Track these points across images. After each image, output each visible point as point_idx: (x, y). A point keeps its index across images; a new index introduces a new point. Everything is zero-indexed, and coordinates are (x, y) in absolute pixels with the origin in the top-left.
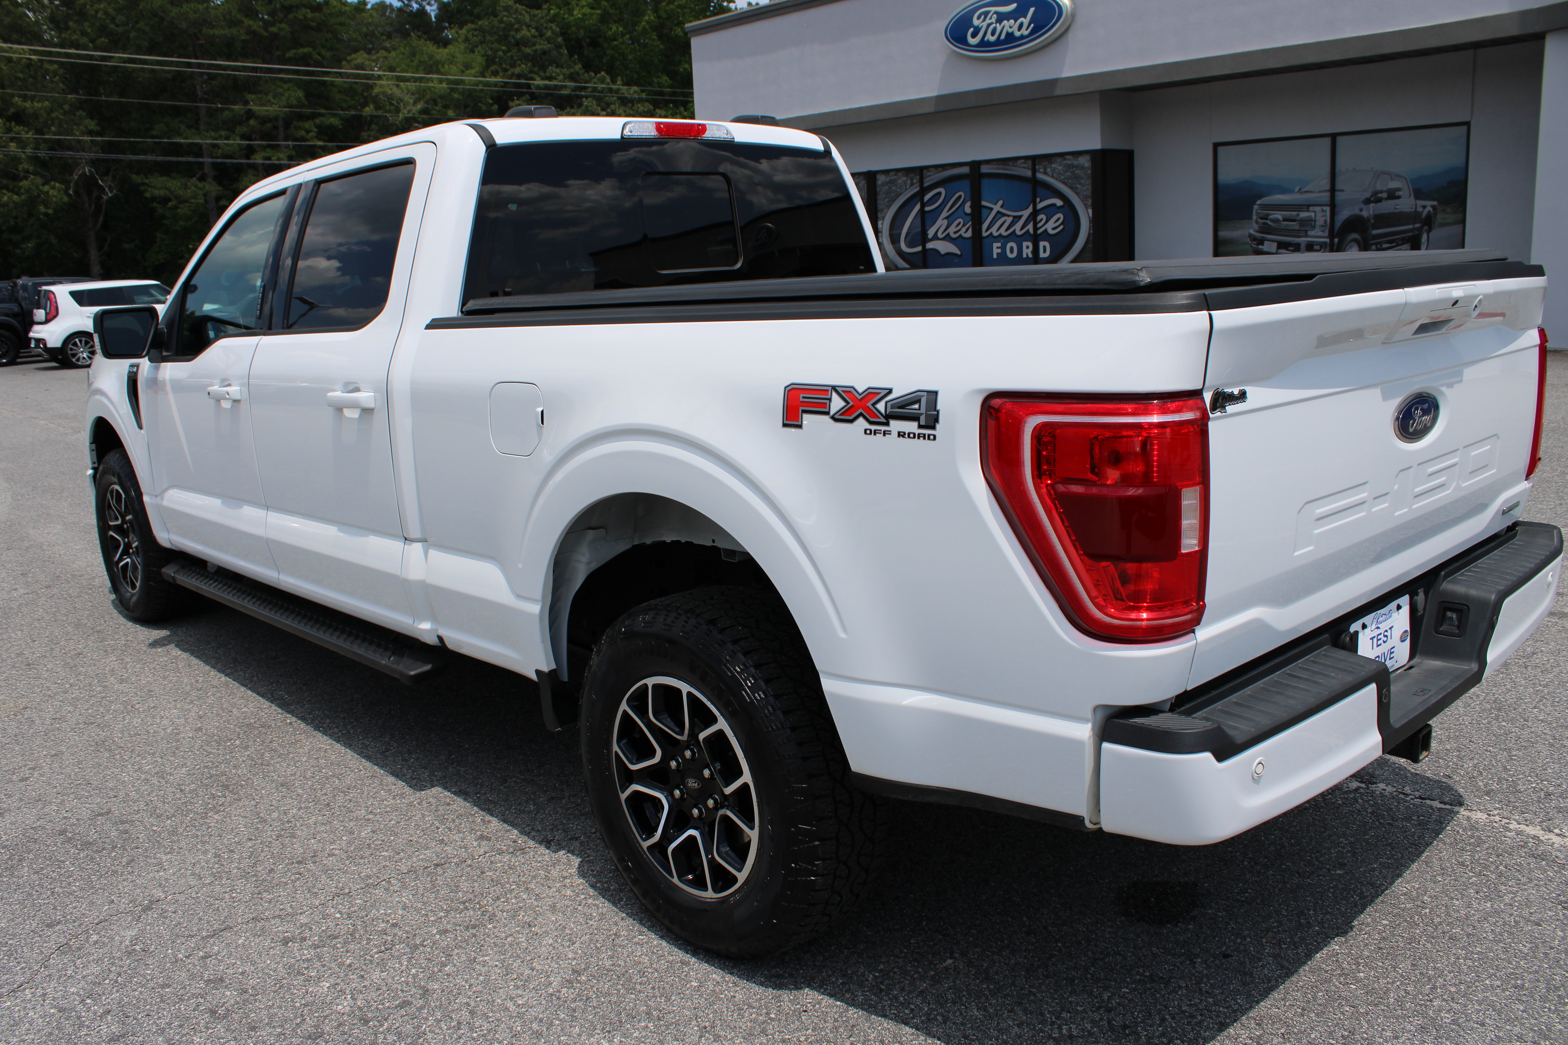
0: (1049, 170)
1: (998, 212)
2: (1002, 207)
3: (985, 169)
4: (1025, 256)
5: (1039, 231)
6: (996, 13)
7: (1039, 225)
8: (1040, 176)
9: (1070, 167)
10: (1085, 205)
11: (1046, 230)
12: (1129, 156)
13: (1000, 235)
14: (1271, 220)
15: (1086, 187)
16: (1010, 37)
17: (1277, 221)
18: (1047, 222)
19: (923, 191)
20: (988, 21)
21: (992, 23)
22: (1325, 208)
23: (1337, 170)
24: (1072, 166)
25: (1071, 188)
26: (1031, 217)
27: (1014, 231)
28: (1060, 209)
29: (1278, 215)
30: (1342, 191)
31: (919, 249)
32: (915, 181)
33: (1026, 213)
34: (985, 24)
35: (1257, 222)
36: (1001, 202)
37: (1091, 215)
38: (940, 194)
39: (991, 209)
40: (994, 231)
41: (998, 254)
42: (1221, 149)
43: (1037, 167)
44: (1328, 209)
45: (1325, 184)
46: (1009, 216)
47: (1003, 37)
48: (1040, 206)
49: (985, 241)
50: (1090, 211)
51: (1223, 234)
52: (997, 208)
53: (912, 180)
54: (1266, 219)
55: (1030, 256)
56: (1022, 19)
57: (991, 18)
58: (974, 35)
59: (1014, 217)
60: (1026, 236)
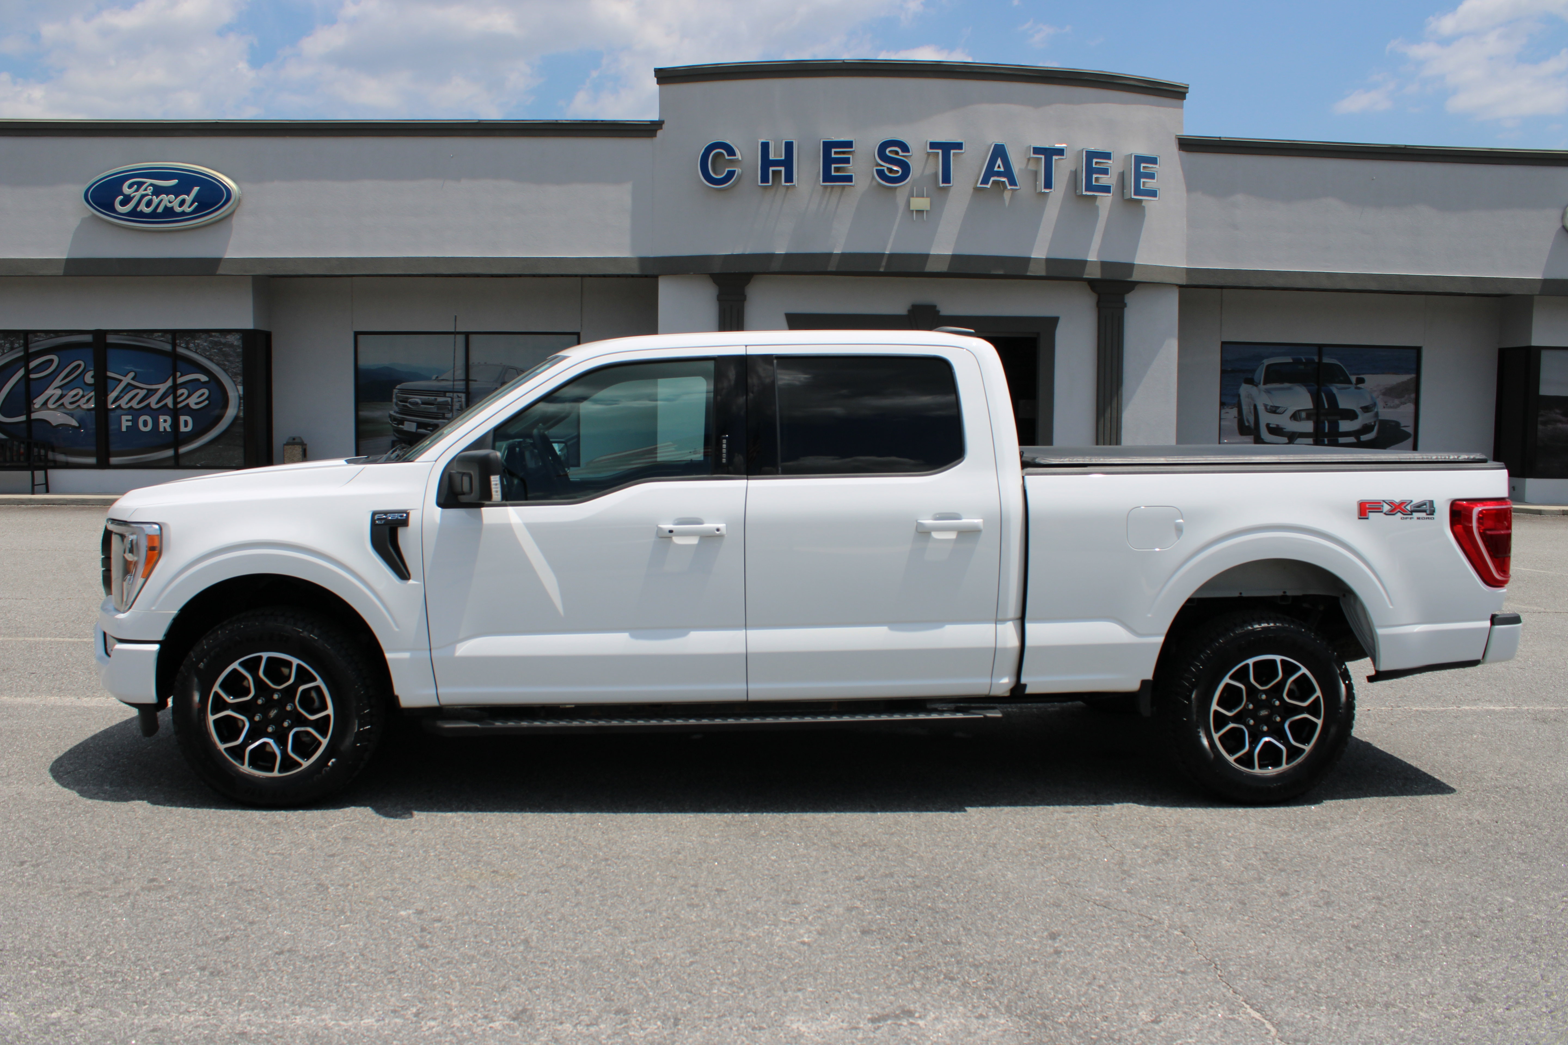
0: (191, 345)
1: (129, 384)
2: (133, 379)
3: (111, 339)
4: (162, 429)
5: (180, 406)
6: (151, 185)
7: (179, 400)
8: (181, 350)
9: (216, 344)
10: (234, 382)
11: (188, 405)
12: (268, 336)
13: (131, 407)
14: (410, 403)
15: (237, 365)
16: (169, 212)
17: (416, 404)
18: (189, 396)
19: (28, 357)
20: (141, 192)
21: (147, 195)
22: (460, 395)
23: (471, 363)
24: (220, 343)
25: (218, 364)
26: (170, 391)
27: (149, 404)
28: (204, 385)
29: (417, 399)
30: (475, 381)
31: (23, 418)
32: (16, 345)
33: (163, 388)
34: (138, 195)
35: (397, 404)
36: (132, 375)
37: (241, 392)
38: (52, 361)
39: (120, 381)
40: (123, 402)
41: (127, 427)
42: (360, 337)
43: (178, 341)
44: (463, 396)
45: (460, 374)
46: (142, 389)
47: (160, 210)
48: (180, 380)
49: (112, 414)
50: (240, 388)
51: (362, 414)
52: (127, 380)
53: (12, 343)
54: (406, 402)
55: (169, 429)
56: (185, 196)
57: (146, 190)
58: (123, 203)
59: (149, 390)
60: (164, 410)
